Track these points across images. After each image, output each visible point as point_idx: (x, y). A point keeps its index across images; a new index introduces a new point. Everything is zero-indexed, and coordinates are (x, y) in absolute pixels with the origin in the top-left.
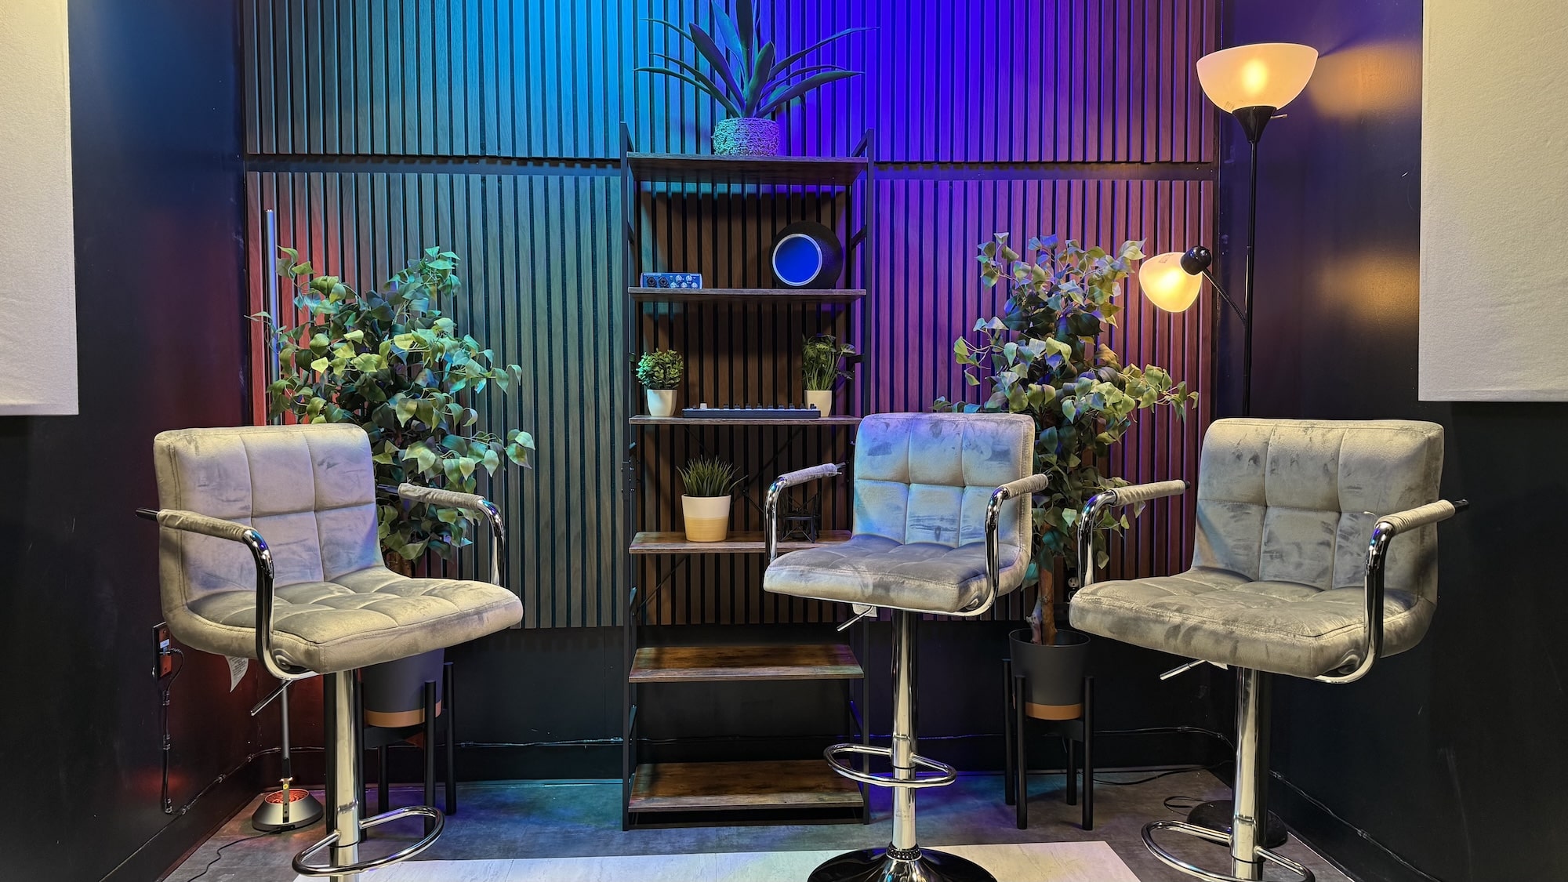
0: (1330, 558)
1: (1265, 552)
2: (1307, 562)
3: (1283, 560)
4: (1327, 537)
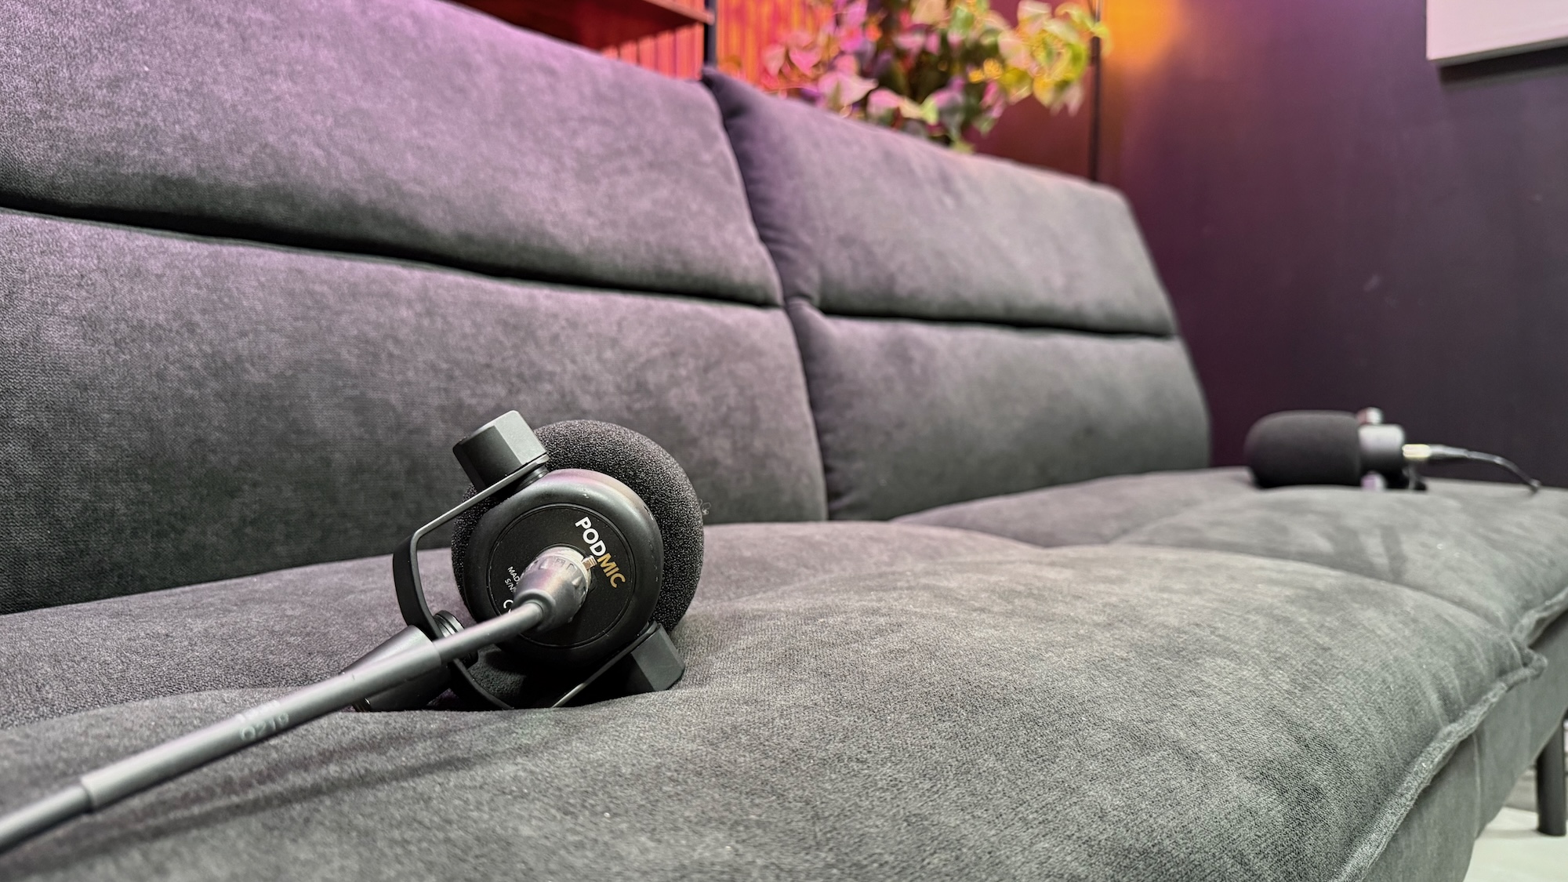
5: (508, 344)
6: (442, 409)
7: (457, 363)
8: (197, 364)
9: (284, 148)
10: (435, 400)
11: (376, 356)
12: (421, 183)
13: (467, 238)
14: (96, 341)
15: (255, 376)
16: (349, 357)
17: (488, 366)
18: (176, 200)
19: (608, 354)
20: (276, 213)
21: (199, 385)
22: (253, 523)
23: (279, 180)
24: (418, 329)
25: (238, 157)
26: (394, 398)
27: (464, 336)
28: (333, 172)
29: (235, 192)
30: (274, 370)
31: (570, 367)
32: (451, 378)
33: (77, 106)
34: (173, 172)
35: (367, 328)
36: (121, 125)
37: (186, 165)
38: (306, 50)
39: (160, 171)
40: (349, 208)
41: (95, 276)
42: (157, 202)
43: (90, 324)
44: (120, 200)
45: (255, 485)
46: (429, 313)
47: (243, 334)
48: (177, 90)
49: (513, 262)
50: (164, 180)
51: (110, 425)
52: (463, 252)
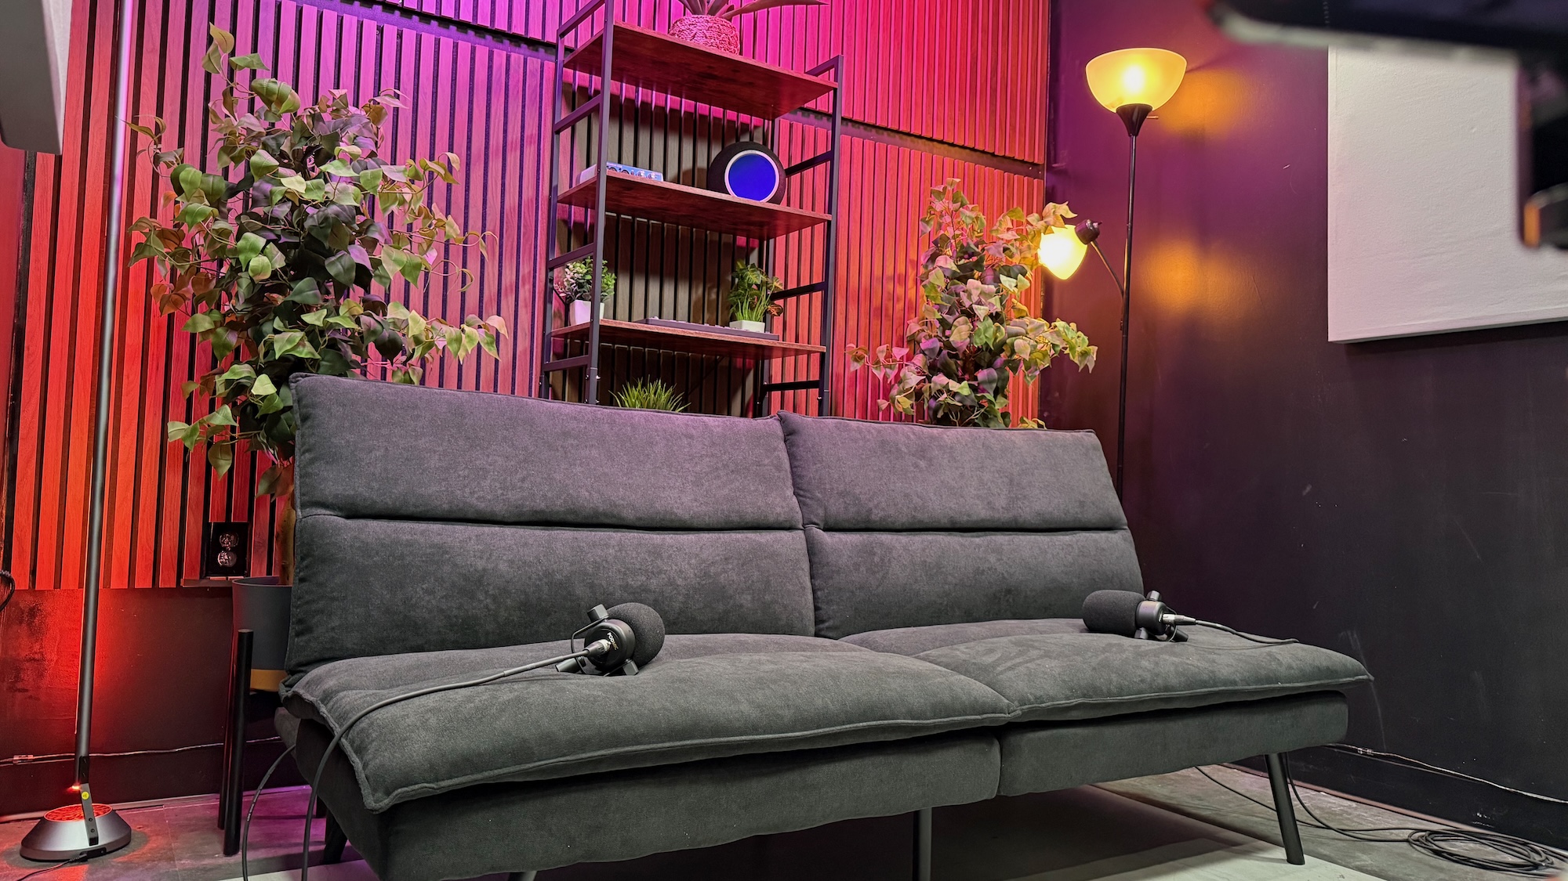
5: (649, 560)
6: (621, 586)
7: (628, 569)
8: (540, 574)
9: (575, 494)
10: (618, 583)
11: (599, 568)
12: (623, 500)
13: (640, 519)
14: (513, 568)
15: (558, 577)
16: (590, 570)
17: (640, 569)
18: (539, 517)
19: (693, 561)
20: (570, 518)
21: (540, 580)
22: (554, 624)
23: (572, 507)
24: (615, 557)
25: (560, 500)
26: (604, 583)
27: (632, 558)
28: (591, 501)
29: (557, 512)
30: (564, 575)
31: (674, 567)
32: (625, 574)
33: (512, 489)
34: (538, 509)
35: (597, 558)
36: (524, 494)
37: (543, 506)
38: (588, 452)
39: (535, 509)
40: (596, 513)
41: (514, 546)
42: (533, 518)
43: (511, 562)
44: (523, 519)
45: (555, 612)
46: (620, 550)
47: (556, 563)
48: (542, 478)
49: (658, 525)
50: (536, 512)
51: (515, 593)
52: (637, 524)
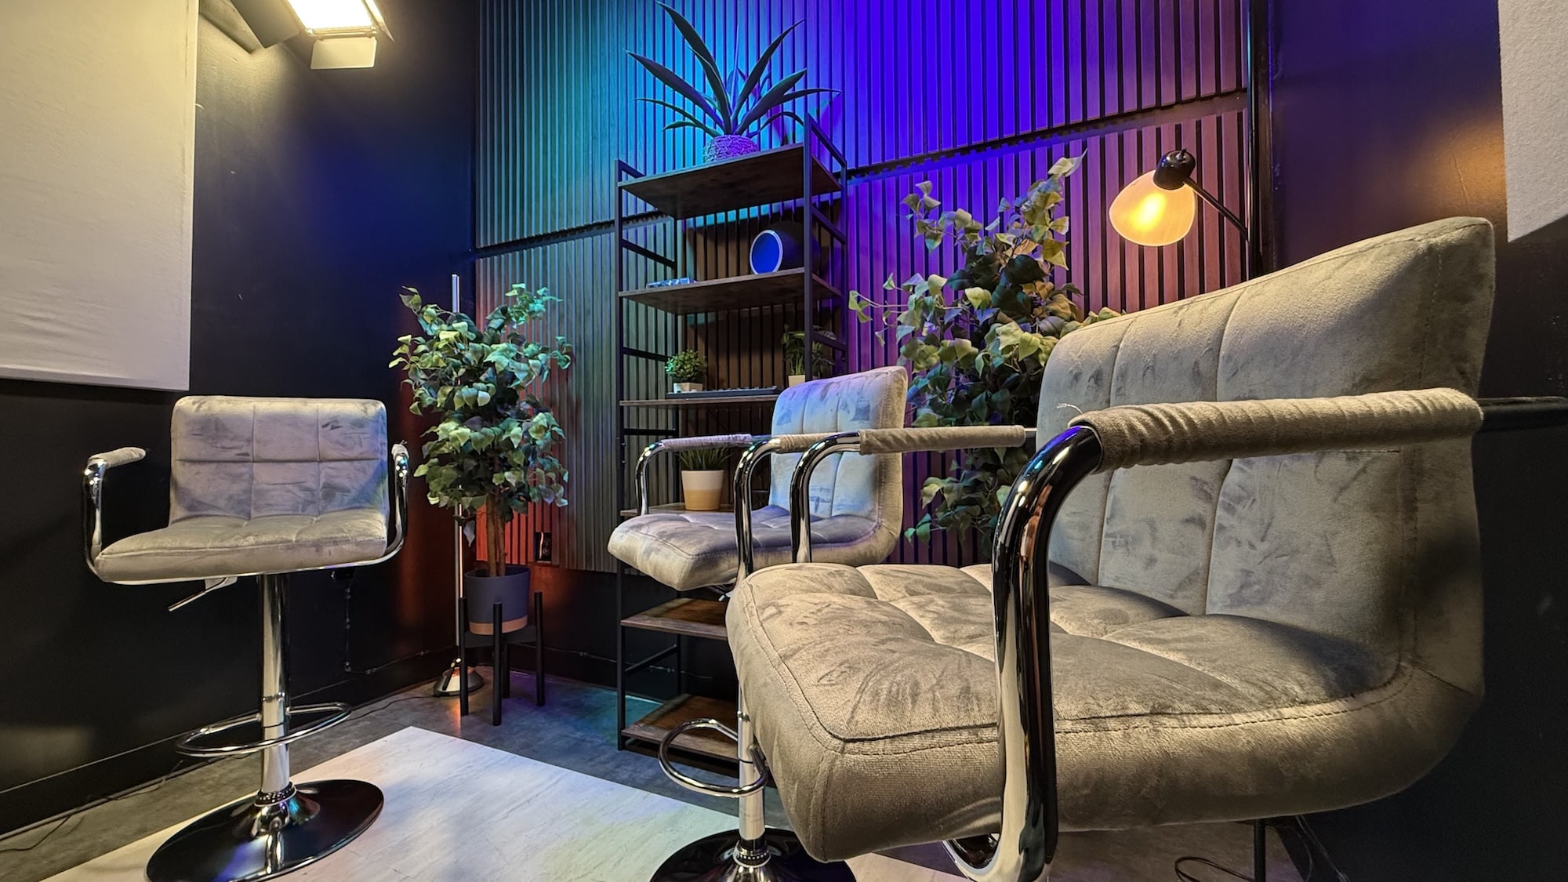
0: (1202, 550)
1: (1108, 535)
2: (1163, 556)
3: (1128, 550)
4: (1200, 508)
